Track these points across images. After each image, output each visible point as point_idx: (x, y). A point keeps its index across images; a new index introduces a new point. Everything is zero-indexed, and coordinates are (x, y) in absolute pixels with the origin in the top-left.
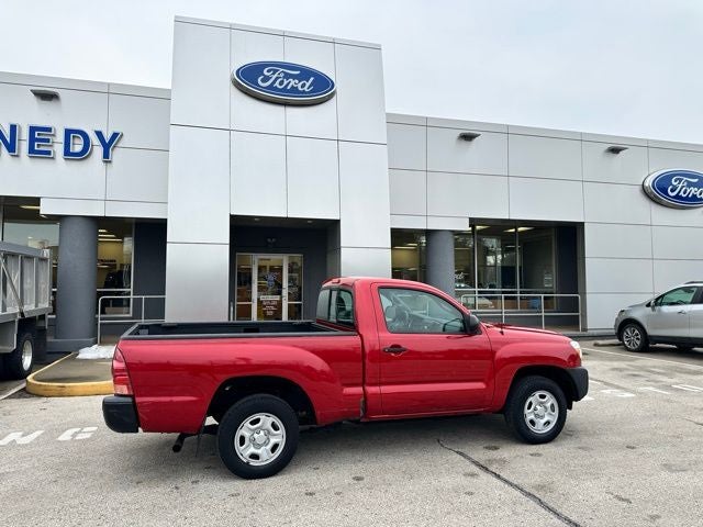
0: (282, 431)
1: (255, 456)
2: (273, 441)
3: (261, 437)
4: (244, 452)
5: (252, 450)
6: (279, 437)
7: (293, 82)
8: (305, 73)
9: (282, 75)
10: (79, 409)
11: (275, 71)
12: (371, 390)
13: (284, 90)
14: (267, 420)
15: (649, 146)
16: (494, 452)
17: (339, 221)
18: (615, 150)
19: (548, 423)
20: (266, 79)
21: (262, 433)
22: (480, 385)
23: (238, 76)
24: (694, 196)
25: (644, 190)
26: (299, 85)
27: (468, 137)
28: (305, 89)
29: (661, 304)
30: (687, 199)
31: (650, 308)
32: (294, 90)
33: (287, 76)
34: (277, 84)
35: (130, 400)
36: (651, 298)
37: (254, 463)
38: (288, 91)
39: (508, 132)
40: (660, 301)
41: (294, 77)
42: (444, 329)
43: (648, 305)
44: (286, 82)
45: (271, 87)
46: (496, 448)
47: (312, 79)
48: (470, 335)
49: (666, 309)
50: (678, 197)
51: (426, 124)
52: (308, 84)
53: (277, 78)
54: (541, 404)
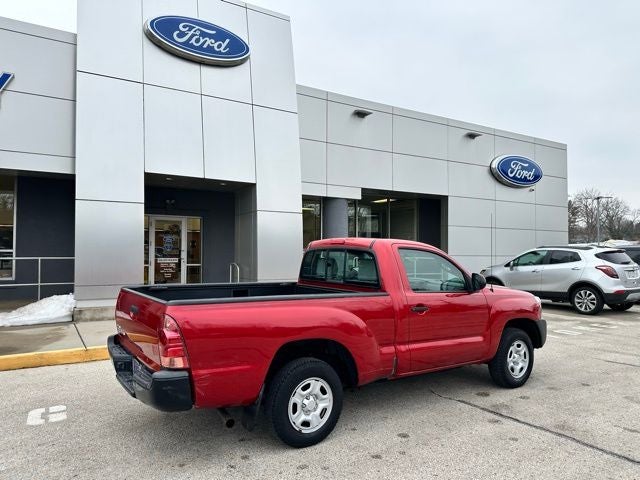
0: (329, 395)
1: (306, 424)
2: (321, 406)
3: (311, 403)
4: (297, 419)
5: (303, 418)
6: (327, 402)
7: (209, 41)
8: (221, 34)
9: (198, 33)
10: (19, 385)
11: (191, 28)
12: (403, 348)
13: (200, 48)
14: (316, 384)
15: (495, 134)
16: (486, 399)
17: (255, 184)
18: (472, 136)
19: (522, 369)
20: (181, 35)
21: (311, 398)
22: (479, 339)
23: (152, 28)
24: (525, 178)
25: (491, 172)
26: (216, 45)
27: (361, 114)
28: (222, 49)
29: (517, 265)
30: (520, 180)
31: (508, 268)
32: (210, 49)
33: (204, 35)
34: (193, 41)
35: (186, 374)
36: (509, 259)
37: (306, 431)
38: (204, 50)
39: (393, 113)
40: (517, 263)
41: (210, 36)
42: (442, 289)
43: (508, 265)
44: (202, 41)
45: (187, 44)
46: (487, 395)
47: (228, 41)
48: (470, 293)
49: (522, 269)
50: (514, 178)
51: (328, 98)
52: (224, 46)
53: (193, 36)
54: (517, 352)
